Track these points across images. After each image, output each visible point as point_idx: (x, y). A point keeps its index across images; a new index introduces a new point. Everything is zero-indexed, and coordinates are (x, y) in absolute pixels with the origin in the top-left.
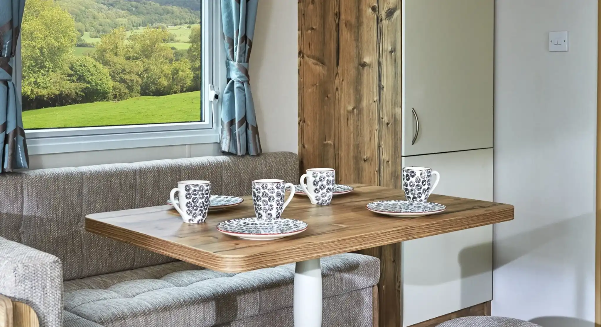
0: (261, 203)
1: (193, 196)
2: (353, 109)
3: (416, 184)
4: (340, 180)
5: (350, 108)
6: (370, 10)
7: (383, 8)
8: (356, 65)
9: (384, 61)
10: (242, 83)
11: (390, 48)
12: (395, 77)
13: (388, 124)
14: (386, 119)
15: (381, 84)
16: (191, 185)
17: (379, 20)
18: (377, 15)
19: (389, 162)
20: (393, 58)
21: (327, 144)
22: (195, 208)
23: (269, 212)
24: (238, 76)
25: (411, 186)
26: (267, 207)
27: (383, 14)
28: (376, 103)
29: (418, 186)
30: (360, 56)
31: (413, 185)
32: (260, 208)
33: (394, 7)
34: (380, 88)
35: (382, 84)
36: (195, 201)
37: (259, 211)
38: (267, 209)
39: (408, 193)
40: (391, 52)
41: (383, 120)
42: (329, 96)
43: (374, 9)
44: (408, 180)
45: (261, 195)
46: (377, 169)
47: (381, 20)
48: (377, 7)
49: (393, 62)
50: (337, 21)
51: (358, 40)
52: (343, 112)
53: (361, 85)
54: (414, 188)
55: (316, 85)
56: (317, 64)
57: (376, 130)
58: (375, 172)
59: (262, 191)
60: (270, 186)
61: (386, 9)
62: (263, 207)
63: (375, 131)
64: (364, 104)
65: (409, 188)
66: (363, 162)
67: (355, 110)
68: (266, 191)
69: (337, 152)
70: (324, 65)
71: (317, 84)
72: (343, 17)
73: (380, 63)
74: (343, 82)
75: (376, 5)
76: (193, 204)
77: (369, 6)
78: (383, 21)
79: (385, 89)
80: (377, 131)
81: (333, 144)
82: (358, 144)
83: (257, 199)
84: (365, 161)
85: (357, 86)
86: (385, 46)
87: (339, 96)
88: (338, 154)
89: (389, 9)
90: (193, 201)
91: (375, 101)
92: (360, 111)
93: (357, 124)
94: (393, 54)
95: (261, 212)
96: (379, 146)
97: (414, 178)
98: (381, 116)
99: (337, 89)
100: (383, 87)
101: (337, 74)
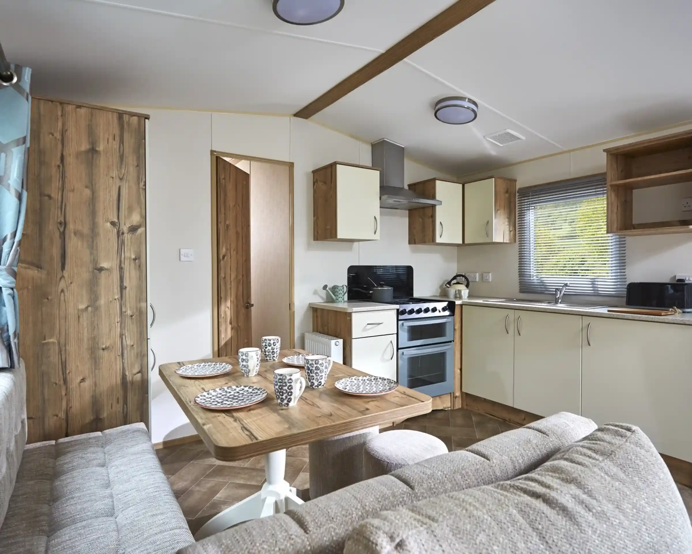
0: (314, 375)
1: (288, 384)
2: (87, 308)
3: (272, 351)
4: (69, 373)
5: (82, 306)
6: (109, 224)
7: (125, 224)
8: (91, 269)
9: (126, 266)
10: (12, 289)
11: (133, 257)
12: (140, 278)
13: (132, 316)
14: (129, 312)
15: (123, 284)
16: (286, 375)
17: (119, 234)
18: (118, 229)
19: (134, 346)
20: (137, 265)
21: (48, 343)
22: (290, 394)
23: (320, 381)
24: (8, 281)
25: (268, 352)
26: (318, 377)
27: (125, 228)
28: (117, 300)
29: (273, 352)
30: (95, 261)
31: (270, 352)
32: (313, 379)
33: (138, 224)
34: (122, 288)
35: (125, 284)
36: (290, 388)
37: (312, 381)
38: (319, 378)
39: (266, 357)
40: (135, 259)
41: (126, 313)
42: (50, 298)
43: (113, 224)
44: (266, 348)
45: (314, 368)
46: (120, 353)
47: (123, 234)
48: (117, 223)
49: (137, 267)
50: (62, 229)
51: (92, 248)
52: (72, 311)
53: (97, 286)
54: (270, 353)
55: (27, 288)
56: (29, 268)
57: (118, 322)
58: (117, 357)
59: (315, 366)
60: (320, 362)
61: (128, 225)
62: (315, 377)
63: (117, 324)
64: (102, 301)
65: (267, 353)
66: (101, 351)
67: (90, 309)
68: (318, 365)
69: (63, 349)
70: (41, 269)
71: (30, 288)
72: (71, 226)
73: (121, 269)
74: (72, 285)
75: (116, 221)
76: (288, 391)
77: (107, 221)
78: (125, 235)
79: (128, 289)
80: (119, 324)
81: (56, 342)
82: (94, 337)
83: (311, 372)
84: (103, 349)
85: (91, 288)
86: (127, 255)
87: (66, 297)
88: (66, 349)
89: (132, 226)
90: (288, 388)
91: (115, 299)
92: (96, 309)
93: (93, 320)
94: (137, 261)
95: (314, 381)
96: (121, 336)
97: (271, 347)
98: (124, 310)
99: (62, 291)
100: (126, 287)
101: (63, 277)
